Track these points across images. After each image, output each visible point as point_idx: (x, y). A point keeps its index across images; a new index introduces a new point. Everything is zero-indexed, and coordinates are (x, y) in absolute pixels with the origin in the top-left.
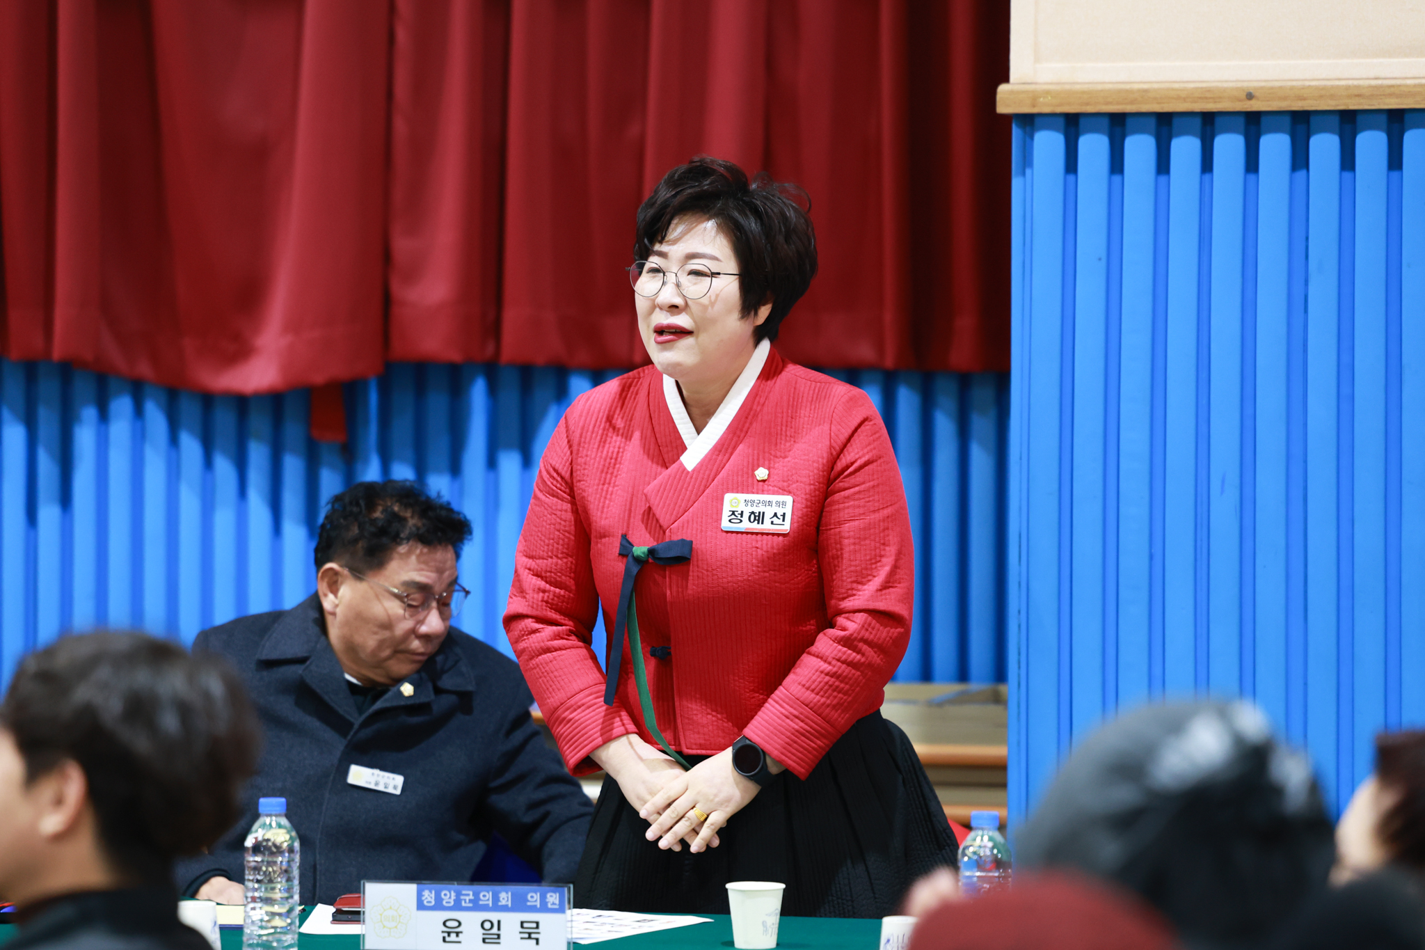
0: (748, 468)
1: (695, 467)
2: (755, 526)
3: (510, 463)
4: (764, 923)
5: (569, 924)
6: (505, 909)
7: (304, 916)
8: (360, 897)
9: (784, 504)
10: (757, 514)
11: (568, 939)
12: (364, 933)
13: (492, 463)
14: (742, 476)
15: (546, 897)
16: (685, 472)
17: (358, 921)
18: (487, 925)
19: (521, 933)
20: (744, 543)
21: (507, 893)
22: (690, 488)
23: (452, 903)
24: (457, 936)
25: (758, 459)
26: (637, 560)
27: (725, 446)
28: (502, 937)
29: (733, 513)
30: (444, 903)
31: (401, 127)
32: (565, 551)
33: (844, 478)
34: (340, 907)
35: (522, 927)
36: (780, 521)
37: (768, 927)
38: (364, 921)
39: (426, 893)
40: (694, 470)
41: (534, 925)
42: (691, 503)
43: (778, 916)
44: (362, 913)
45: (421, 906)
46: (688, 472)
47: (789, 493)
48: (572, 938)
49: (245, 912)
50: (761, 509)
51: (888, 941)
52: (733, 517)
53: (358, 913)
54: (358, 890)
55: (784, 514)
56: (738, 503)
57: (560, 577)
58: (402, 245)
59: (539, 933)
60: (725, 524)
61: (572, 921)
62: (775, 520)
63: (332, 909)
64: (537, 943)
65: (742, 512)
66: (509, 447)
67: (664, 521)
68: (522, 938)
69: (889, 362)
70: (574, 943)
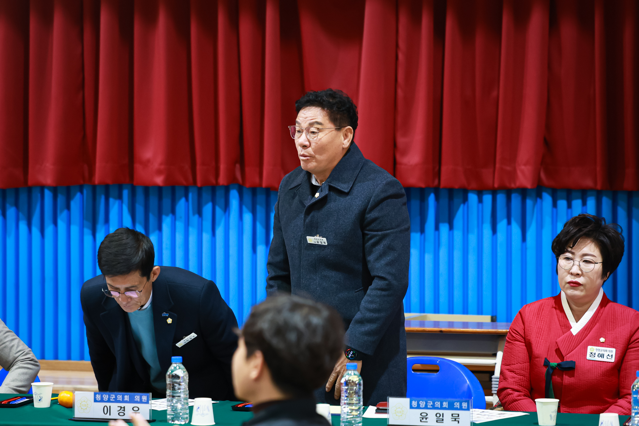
0: (597, 337)
1: (576, 334)
2: (600, 359)
3: (444, 228)
4: (551, 416)
5: (471, 415)
6: (445, 409)
7: (364, 410)
8: (387, 403)
9: (612, 351)
10: (601, 354)
11: (471, 421)
12: (388, 418)
13: (437, 228)
14: (595, 340)
15: (462, 404)
16: (572, 335)
17: (386, 413)
18: (438, 415)
19: (452, 418)
20: (596, 365)
21: (446, 402)
22: (574, 342)
23: (424, 406)
24: (426, 419)
25: (601, 334)
26: (553, 368)
27: (588, 328)
28: (444, 420)
29: (591, 353)
30: (421, 406)
31: (400, 92)
32: (523, 361)
33: (635, 343)
34: (378, 407)
35: (452, 416)
36: (611, 358)
37: (552, 417)
38: (388, 413)
39: (413, 402)
40: (576, 335)
41: (457, 415)
42: (574, 348)
43: (556, 413)
44: (388, 410)
45: (411, 407)
46: (574, 336)
47: (614, 347)
48: (472, 421)
49: (341, 409)
50: (603, 353)
51: (602, 423)
52: (591, 355)
53: (386, 409)
54: (386, 400)
55: (612, 355)
56: (593, 350)
57: (521, 371)
58: (401, 141)
59: (459, 419)
60: (588, 357)
61: (472, 414)
62: (608, 357)
63: (375, 408)
64: (458, 423)
65: (595, 353)
66: (444, 222)
67: (564, 354)
68: (452, 421)
69: (599, 187)
70: (473, 423)
